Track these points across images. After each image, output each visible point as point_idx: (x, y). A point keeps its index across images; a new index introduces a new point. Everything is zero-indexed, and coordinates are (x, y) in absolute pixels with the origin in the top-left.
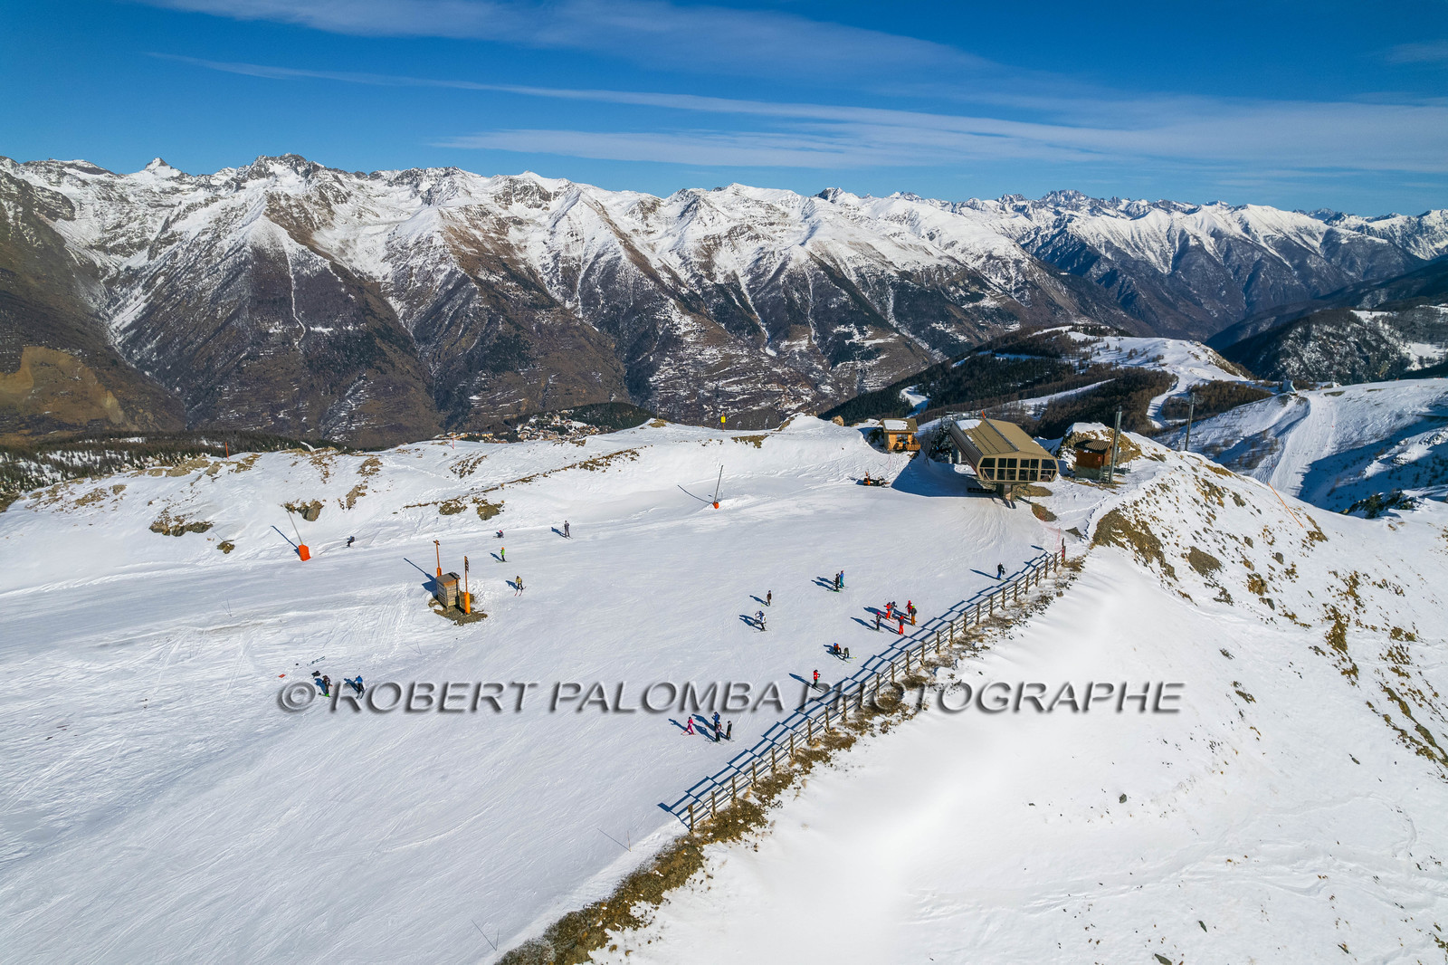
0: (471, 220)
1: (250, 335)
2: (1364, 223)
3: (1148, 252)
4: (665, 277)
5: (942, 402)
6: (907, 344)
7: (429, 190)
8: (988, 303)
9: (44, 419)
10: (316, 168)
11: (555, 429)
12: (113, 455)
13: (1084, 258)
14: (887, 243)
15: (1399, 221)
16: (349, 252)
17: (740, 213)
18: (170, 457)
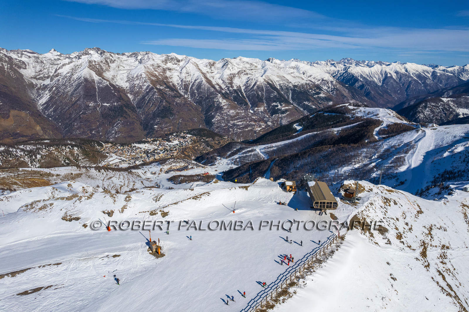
0: (154, 69)
1: (83, 106)
2: (445, 68)
3: (374, 78)
4: (217, 87)
5: (307, 128)
6: (296, 109)
7: (141, 59)
8: (322, 95)
9: (17, 134)
10: (104, 52)
11: (182, 137)
12: (40, 147)
13: (354, 80)
14: (289, 76)
15: (456, 68)
16: (115, 79)
17: (241, 66)
18: (58, 147)
